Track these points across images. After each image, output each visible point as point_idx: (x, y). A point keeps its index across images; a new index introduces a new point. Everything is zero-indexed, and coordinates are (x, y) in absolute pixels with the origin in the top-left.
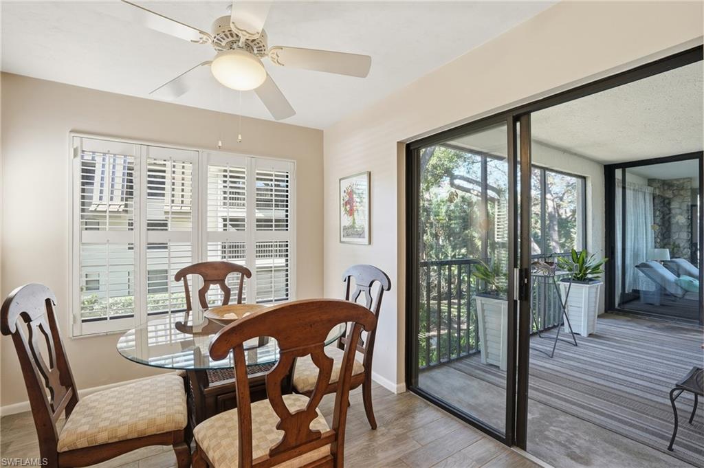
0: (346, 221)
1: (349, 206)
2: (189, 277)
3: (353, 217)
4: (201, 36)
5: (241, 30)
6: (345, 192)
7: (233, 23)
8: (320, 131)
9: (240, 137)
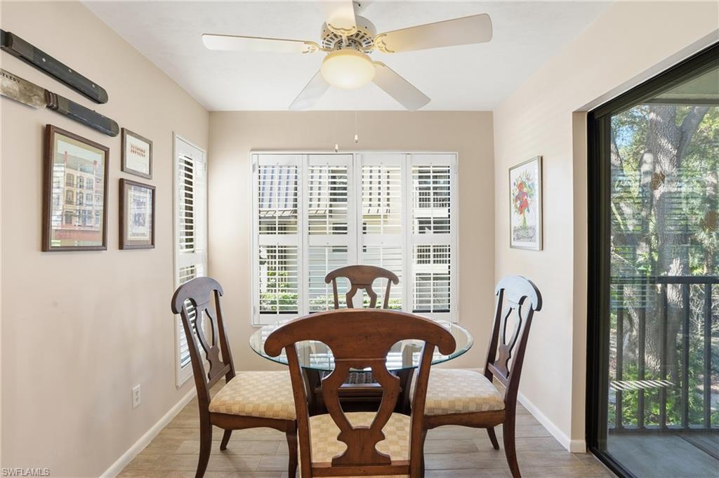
0: (517, 220)
1: (519, 202)
2: (338, 280)
3: (524, 215)
4: (308, 46)
5: (339, 29)
6: (515, 184)
7: (329, 25)
8: (489, 112)
9: (356, 138)
